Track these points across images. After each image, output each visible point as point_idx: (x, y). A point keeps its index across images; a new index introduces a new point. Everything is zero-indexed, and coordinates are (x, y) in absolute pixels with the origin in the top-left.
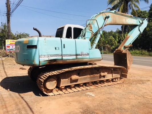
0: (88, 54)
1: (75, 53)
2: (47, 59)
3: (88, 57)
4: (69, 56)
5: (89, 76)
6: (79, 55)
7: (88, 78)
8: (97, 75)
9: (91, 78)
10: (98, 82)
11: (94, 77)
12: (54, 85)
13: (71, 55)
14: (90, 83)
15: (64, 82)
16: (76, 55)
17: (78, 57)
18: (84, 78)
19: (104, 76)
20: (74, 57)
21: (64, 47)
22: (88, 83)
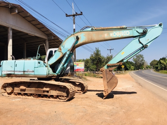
0: (33, 71)
1: (23, 70)
2: (6, 73)
3: (33, 73)
4: (18, 72)
5: (34, 89)
6: (26, 72)
7: (33, 90)
8: (42, 89)
9: (35, 90)
10: (42, 95)
11: (39, 91)
12: (10, 90)
13: (20, 72)
14: (35, 95)
15: (17, 90)
16: (24, 72)
17: (25, 73)
18: (30, 89)
19: (48, 92)
20: (22, 73)
21: (16, 66)
22: (33, 94)
